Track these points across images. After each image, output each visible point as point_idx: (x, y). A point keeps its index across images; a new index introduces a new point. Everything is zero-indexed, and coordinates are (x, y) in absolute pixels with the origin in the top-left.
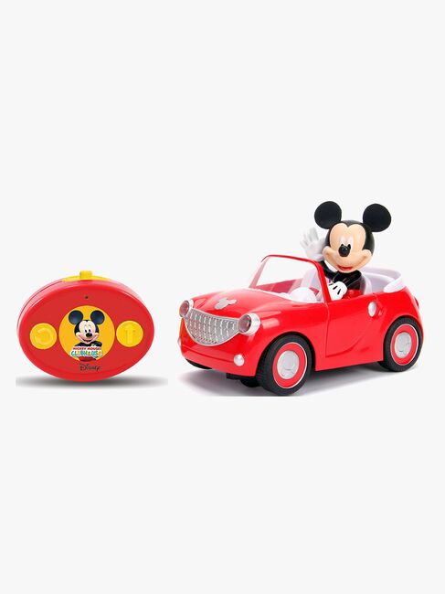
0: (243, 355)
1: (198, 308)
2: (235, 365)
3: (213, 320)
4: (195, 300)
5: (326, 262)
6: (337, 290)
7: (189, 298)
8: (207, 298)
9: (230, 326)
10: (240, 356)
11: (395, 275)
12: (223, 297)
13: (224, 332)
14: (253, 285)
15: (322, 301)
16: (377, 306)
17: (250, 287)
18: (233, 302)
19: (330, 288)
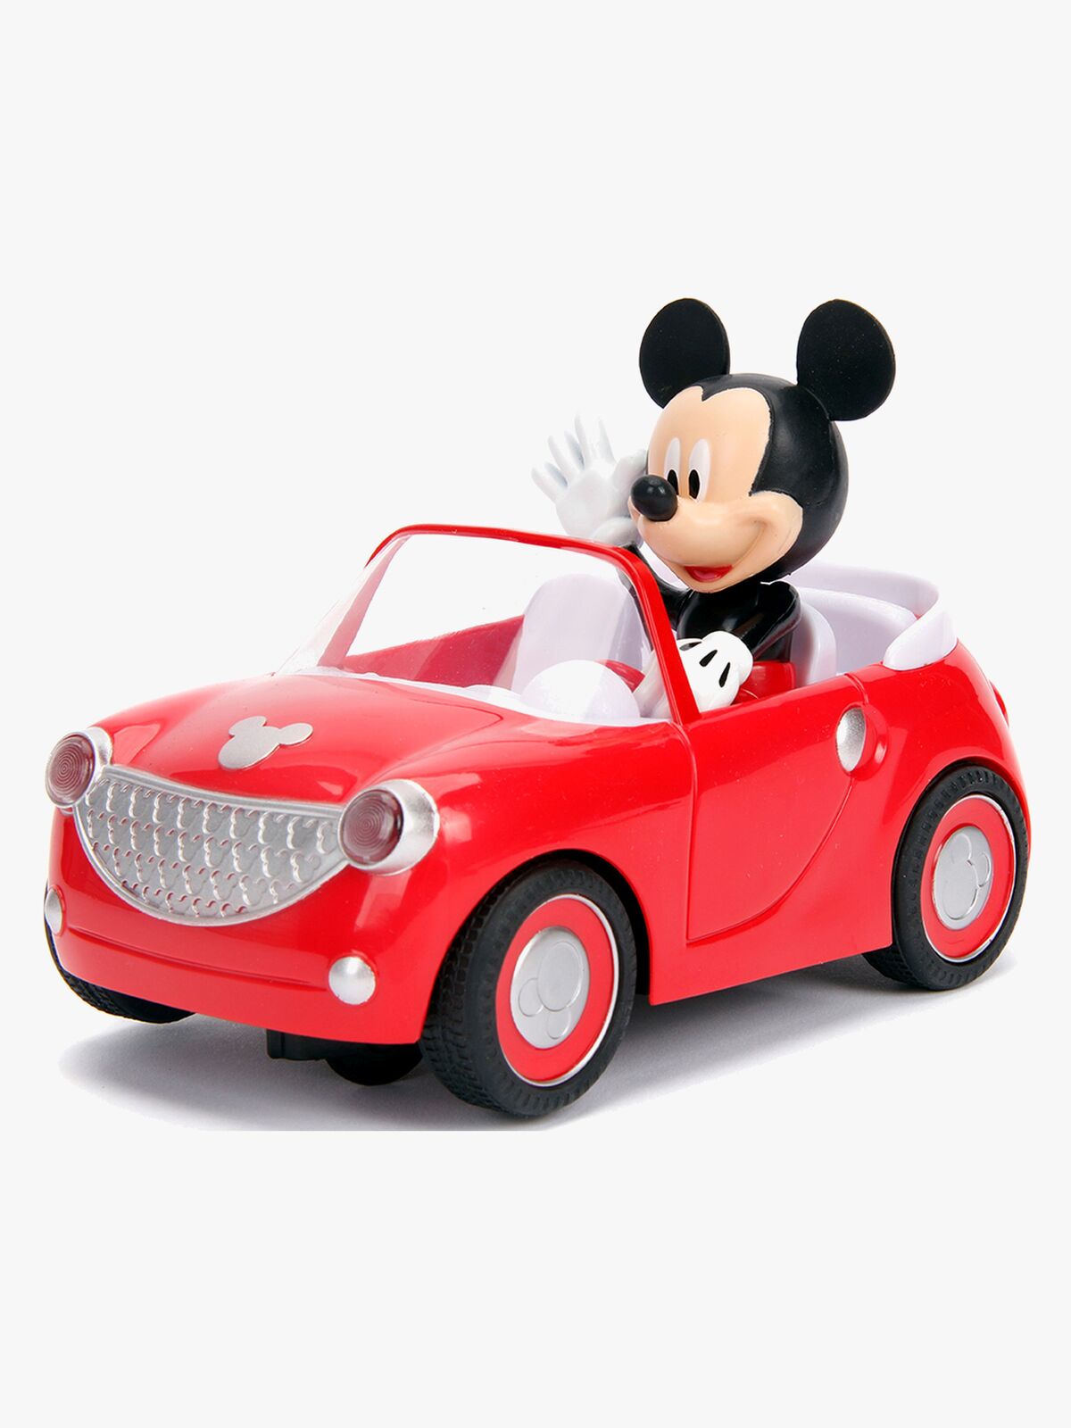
0: (370, 959)
1: (135, 762)
2: (336, 1000)
3: (219, 815)
4: (112, 728)
5: (645, 550)
6: (716, 666)
7: (84, 720)
8: (163, 717)
9: (305, 837)
10: (353, 965)
11: (917, 599)
12: (247, 713)
13: (281, 868)
14: (337, 656)
15: (663, 713)
16: (869, 724)
17: (324, 662)
18: (298, 733)
19: (690, 659)
